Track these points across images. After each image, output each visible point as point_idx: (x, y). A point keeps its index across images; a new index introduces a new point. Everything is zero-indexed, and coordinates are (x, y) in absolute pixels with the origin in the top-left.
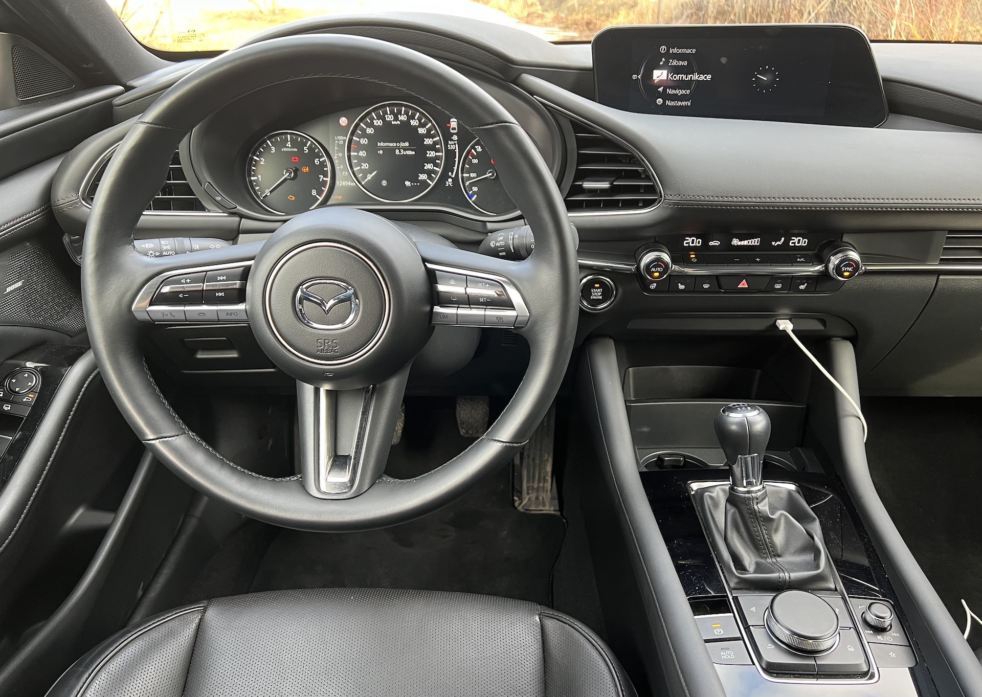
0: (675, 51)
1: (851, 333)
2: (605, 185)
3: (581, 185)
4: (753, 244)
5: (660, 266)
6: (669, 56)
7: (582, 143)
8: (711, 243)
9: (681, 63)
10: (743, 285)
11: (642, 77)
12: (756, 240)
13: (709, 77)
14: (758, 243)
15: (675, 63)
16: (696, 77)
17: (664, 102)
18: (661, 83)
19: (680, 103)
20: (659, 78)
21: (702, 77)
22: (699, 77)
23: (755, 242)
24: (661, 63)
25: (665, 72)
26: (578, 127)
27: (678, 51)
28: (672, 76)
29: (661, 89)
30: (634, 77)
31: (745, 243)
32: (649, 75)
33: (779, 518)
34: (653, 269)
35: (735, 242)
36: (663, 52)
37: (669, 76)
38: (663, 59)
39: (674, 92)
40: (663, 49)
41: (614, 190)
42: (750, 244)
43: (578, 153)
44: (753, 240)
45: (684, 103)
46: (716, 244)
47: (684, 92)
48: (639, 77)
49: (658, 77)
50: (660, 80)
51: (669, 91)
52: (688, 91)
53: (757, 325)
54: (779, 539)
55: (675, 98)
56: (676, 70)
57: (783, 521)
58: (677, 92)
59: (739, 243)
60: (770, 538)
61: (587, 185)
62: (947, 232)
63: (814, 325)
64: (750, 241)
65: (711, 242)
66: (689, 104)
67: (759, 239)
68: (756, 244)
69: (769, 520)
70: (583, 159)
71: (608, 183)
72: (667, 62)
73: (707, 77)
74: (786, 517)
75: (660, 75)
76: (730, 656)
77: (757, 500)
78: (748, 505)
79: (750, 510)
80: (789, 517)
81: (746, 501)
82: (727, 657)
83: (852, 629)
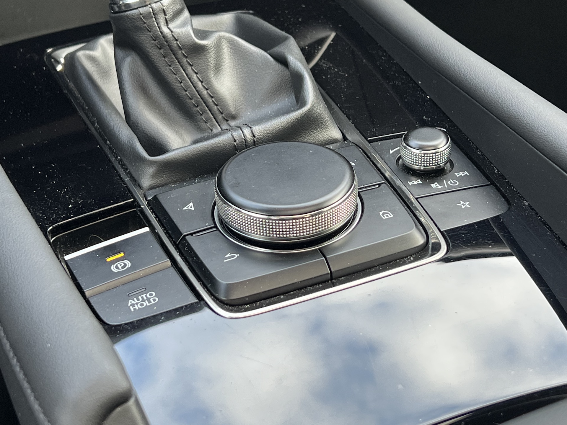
33: (218, 46)
54: (225, 84)
57: (226, 50)
60: (209, 87)
69: (198, 50)
76: (150, 302)
77: (165, 15)
78: (150, 29)
79: (155, 38)
80: (236, 41)
81: (145, 23)
82: (142, 305)
83: (382, 185)
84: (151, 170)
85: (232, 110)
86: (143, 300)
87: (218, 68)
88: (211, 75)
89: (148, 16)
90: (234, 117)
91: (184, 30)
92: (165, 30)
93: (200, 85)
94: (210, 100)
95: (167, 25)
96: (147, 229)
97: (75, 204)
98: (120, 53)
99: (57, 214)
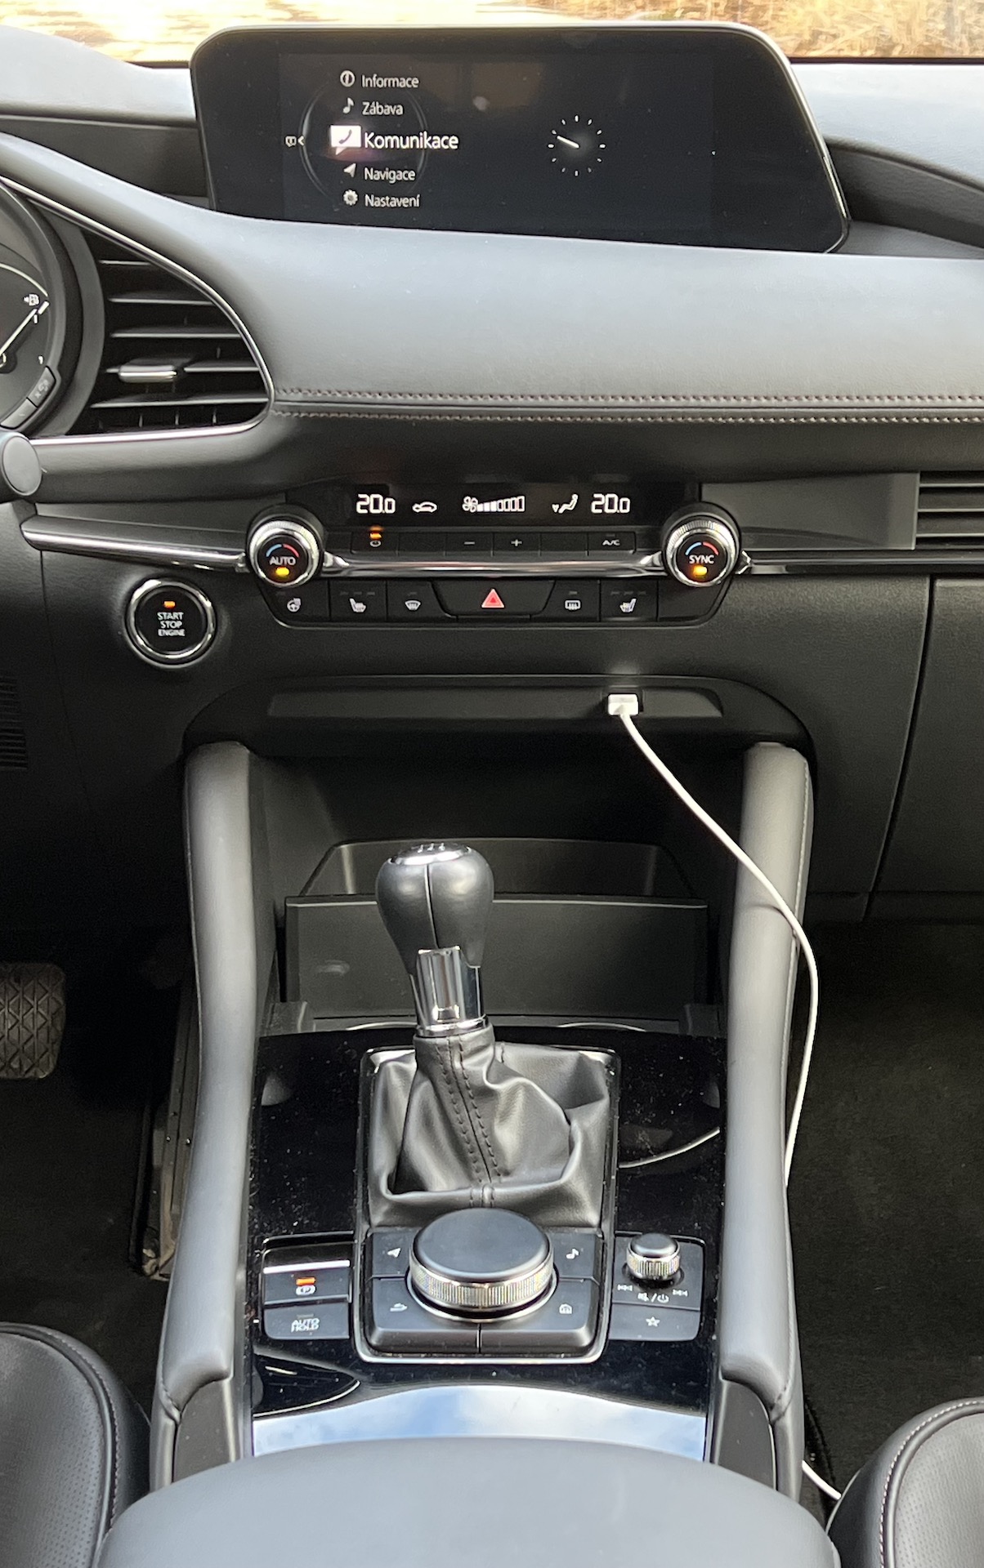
0: (375, 81)
1: (790, 729)
2: (166, 373)
3: (116, 375)
4: (510, 509)
5: (289, 554)
6: (364, 95)
7: (113, 282)
8: (418, 508)
9: (389, 110)
10: (492, 601)
11: (307, 140)
12: (516, 500)
13: (453, 141)
14: (520, 507)
15: (376, 109)
16: (424, 141)
17: (361, 199)
18: (350, 156)
19: (395, 202)
20: (346, 145)
21: (438, 143)
22: (431, 142)
23: (514, 504)
24: (346, 110)
25: (356, 130)
26: (100, 246)
27: (380, 82)
28: (372, 140)
29: (350, 169)
30: (290, 141)
31: (492, 507)
32: (320, 138)
33: (512, 1093)
34: (273, 561)
35: (470, 504)
36: (347, 84)
37: (367, 140)
38: (350, 102)
39: (379, 175)
40: (347, 78)
41: (186, 385)
42: (504, 509)
43: (108, 305)
44: (510, 501)
45: (405, 202)
46: (429, 509)
47: (401, 175)
48: (300, 141)
49: (342, 142)
50: (348, 148)
51: (369, 174)
52: (412, 174)
53: (563, 707)
54: (507, 1136)
55: (382, 189)
56: (379, 126)
57: (520, 1097)
58: (387, 174)
59: (480, 508)
60: (490, 1134)
61: (128, 372)
62: (918, 476)
63: (694, 707)
64: (503, 502)
65: (416, 506)
66: (417, 203)
67: (523, 498)
68: (517, 509)
69: (486, 1094)
70: (117, 317)
71: (170, 367)
72: (357, 107)
73: (451, 142)
74: (528, 1088)
75: (345, 137)
76: (310, 1326)
77: (461, 1050)
78: (442, 1062)
79: (446, 1072)
80: (535, 1090)
81: (438, 1054)
82: (302, 1328)
83: (586, 1281)
84: (385, 1208)
85: (510, 1163)
86: (306, 1324)
87: (505, 1116)
88: (497, 1121)
89: (442, 1048)
90: (507, 1173)
91: (477, 1068)
92: (457, 1065)
93: (479, 1132)
94: (486, 1150)
95: (461, 1060)
96: (346, 1263)
97: (301, 1223)
98: (420, 1077)
99: (281, 1229)
